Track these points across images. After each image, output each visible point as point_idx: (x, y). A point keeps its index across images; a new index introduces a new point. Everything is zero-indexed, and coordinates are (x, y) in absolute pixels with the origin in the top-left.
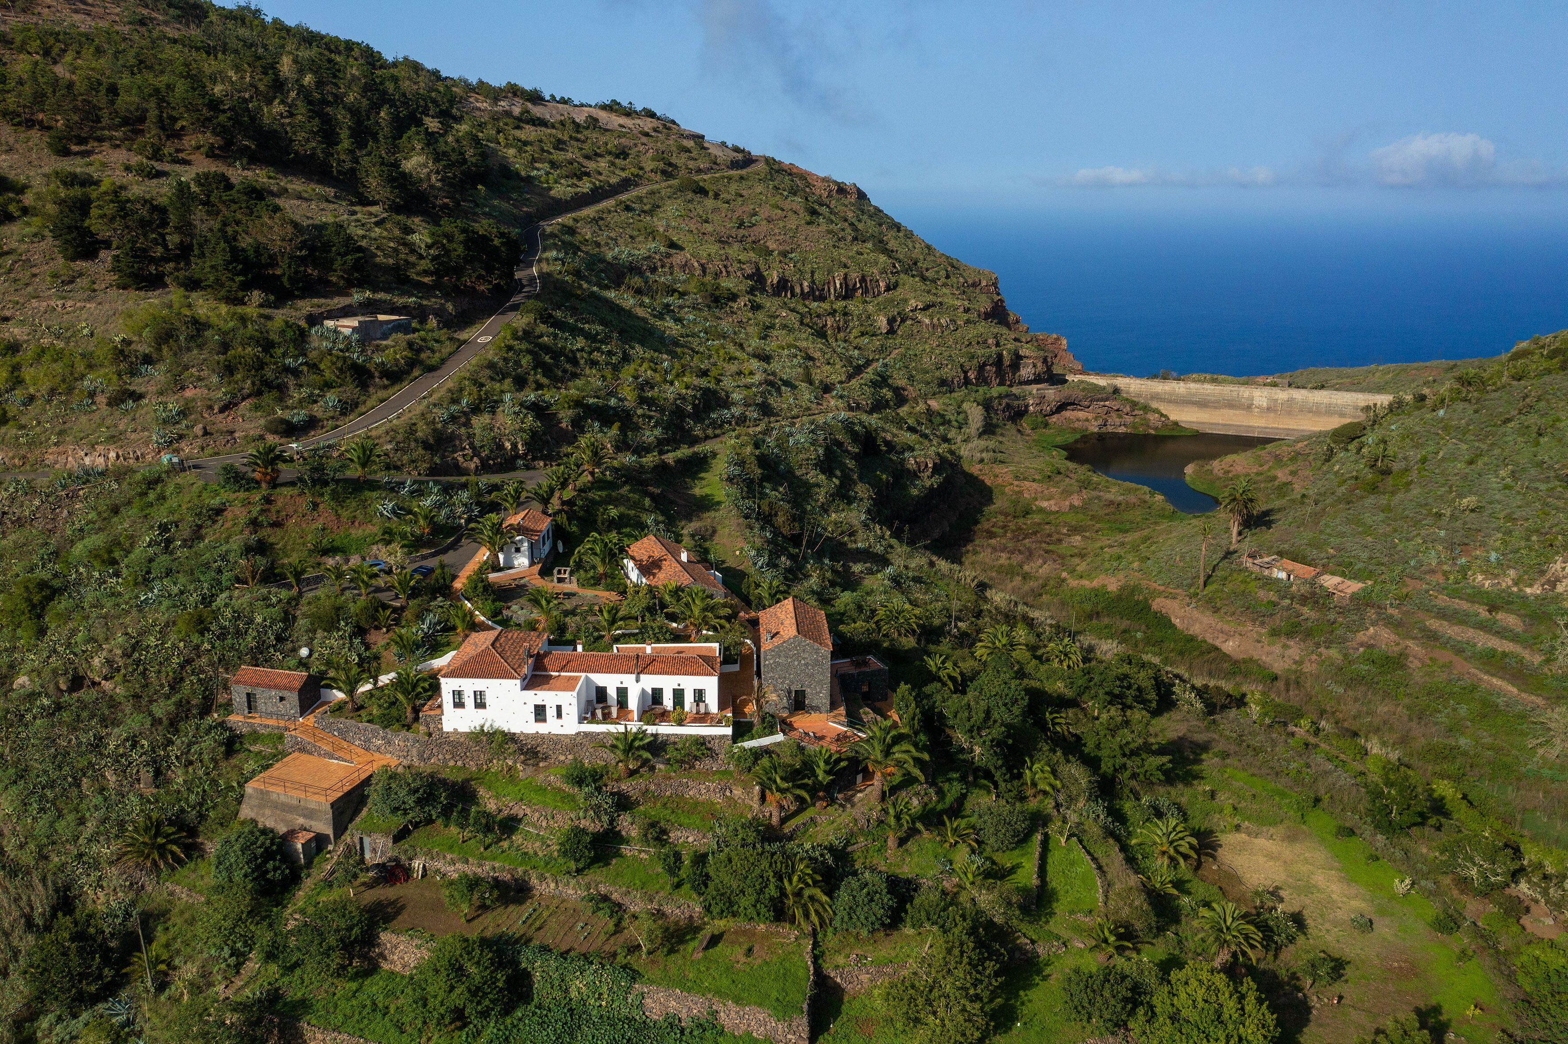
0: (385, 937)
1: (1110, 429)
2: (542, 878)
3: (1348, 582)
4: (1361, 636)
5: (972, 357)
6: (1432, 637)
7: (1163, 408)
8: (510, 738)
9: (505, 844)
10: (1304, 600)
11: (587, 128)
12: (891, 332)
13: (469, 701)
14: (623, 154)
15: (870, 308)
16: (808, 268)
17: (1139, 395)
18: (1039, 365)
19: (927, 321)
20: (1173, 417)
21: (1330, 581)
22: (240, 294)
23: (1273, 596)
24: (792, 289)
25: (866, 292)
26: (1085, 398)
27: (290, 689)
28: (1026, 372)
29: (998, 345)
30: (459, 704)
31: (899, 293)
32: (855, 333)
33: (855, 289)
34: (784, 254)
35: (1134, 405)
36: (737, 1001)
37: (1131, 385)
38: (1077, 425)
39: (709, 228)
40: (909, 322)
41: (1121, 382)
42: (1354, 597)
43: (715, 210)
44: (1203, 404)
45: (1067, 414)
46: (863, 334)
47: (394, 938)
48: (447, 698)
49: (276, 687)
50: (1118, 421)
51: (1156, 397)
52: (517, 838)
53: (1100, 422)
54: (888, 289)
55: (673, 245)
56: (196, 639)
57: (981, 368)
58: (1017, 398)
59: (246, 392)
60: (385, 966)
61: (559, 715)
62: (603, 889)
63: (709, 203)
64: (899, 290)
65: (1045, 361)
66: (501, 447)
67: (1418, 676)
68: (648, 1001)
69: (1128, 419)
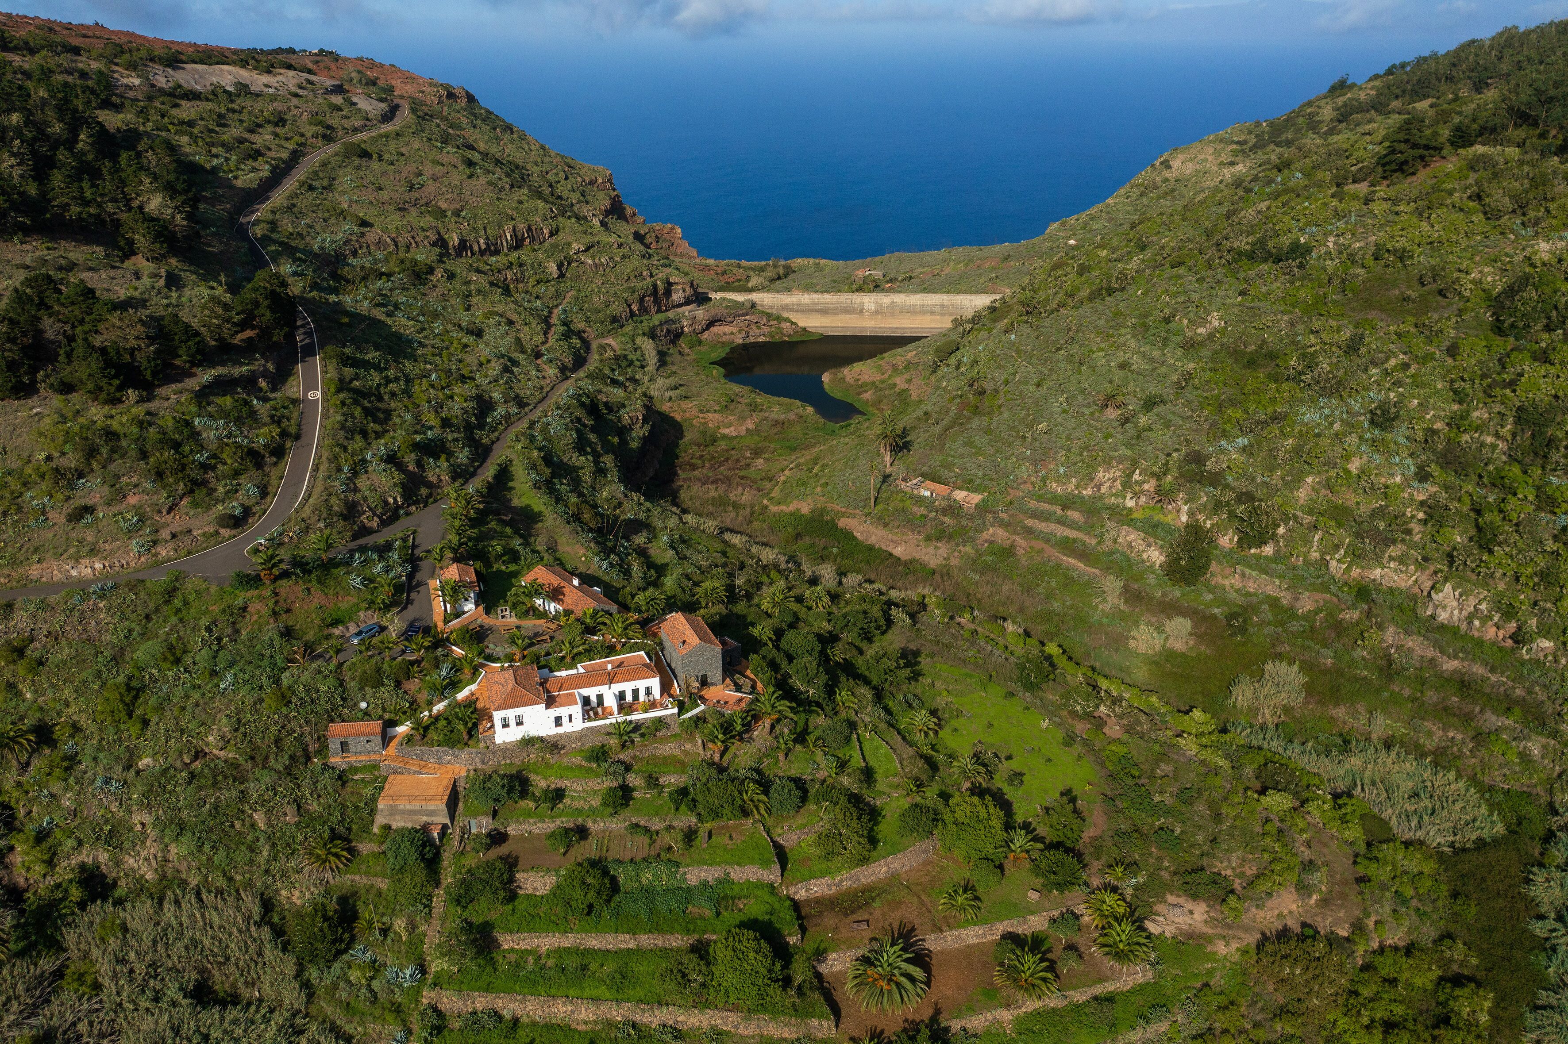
0: (518, 876)
1: (752, 339)
2: (595, 822)
3: (972, 495)
4: (985, 535)
5: (633, 291)
6: (1029, 532)
7: (793, 317)
8: (541, 739)
9: (561, 806)
10: (945, 511)
11: (239, 95)
12: (561, 276)
13: (512, 723)
14: (280, 121)
15: (540, 255)
16: (480, 224)
17: (772, 307)
18: (688, 289)
19: (590, 262)
20: (801, 324)
21: (960, 495)
22: (118, 395)
23: (922, 510)
24: (471, 247)
25: (533, 239)
26: (729, 315)
27: (374, 734)
28: (677, 296)
29: (651, 276)
30: (506, 725)
31: (561, 237)
32: (532, 281)
33: (523, 239)
34: (457, 213)
35: (769, 316)
36: (739, 865)
37: (766, 299)
38: (724, 339)
39: (385, 195)
40: (574, 264)
41: (756, 297)
42: (977, 506)
43: (384, 173)
44: (824, 311)
45: (715, 329)
46: (538, 282)
47: (525, 875)
48: (498, 723)
49: (363, 734)
50: (757, 332)
51: (786, 308)
52: (567, 801)
53: (743, 334)
54: (551, 235)
55: (364, 223)
56: (284, 710)
57: (642, 299)
58: (673, 322)
59: (180, 492)
60: (521, 892)
61: (570, 720)
62: (634, 821)
63: (375, 165)
64: (561, 234)
65: (692, 285)
66: (386, 503)
68: (689, 876)
69: (766, 329)
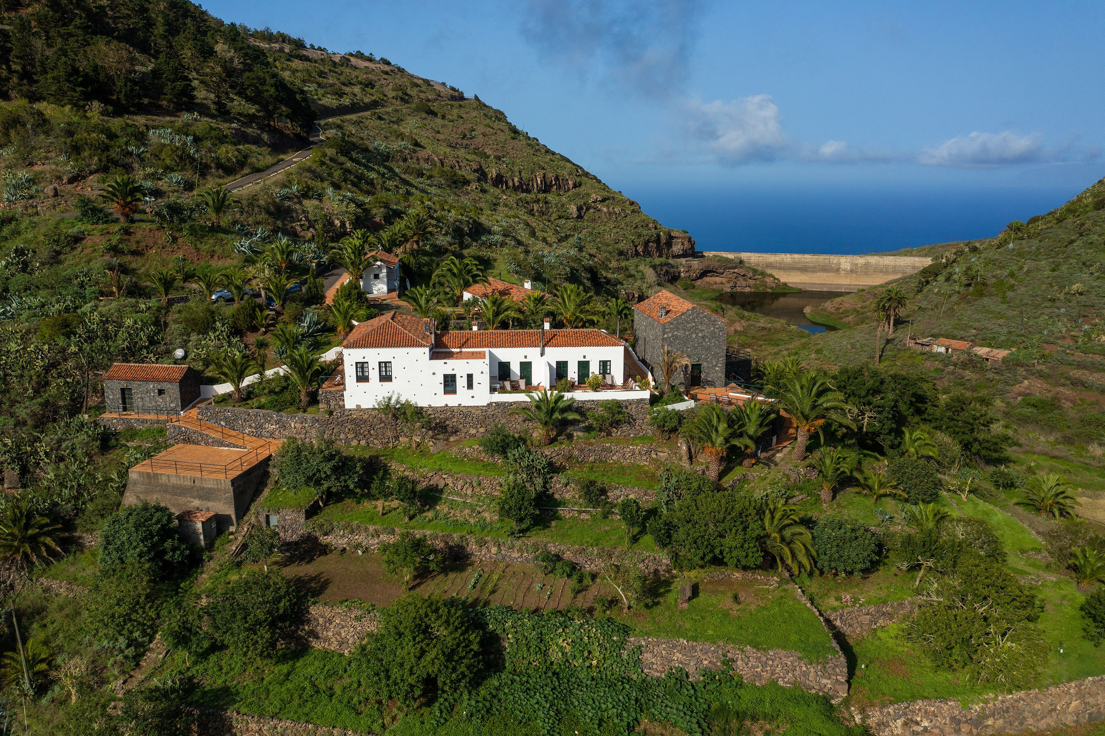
0: (314, 611)
1: (739, 289)
2: (482, 543)
3: (996, 351)
4: (1017, 388)
5: (640, 236)
6: (1075, 383)
7: (776, 273)
8: (419, 412)
9: (430, 514)
10: (964, 365)
11: (342, 65)
12: (580, 217)
13: (374, 374)
14: (370, 84)
15: (564, 199)
16: (516, 169)
17: (758, 265)
18: (686, 243)
19: (605, 210)
20: (783, 280)
21: (982, 351)
22: (81, 103)
23: (938, 364)
24: (506, 182)
25: (559, 188)
26: (720, 267)
27: (170, 381)
28: (677, 248)
29: (656, 228)
30: (362, 378)
31: (582, 190)
32: (554, 216)
33: (551, 186)
34: (498, 158)
35: (755, 271)
36: (756, 646)
37: (752, 258)
38: (715, 287)
39: (441, 137)
40: (592, 210)
41: (744, 256)
42: (1004, 360)
43: (443, 126)
44: (804, 269)
45: (707, 279)
46: (560, 217)
47: (327, 611)
48: (350, 372)
49: (155, 380)
50: (744, 283)
51: (770, 265)
52: (442, 508)
53: (732, 284)
54: (575, 186)
55: (417, 144)
56: (61, 341)
57: (646, 244)
58: (673, 267)
60: (317, 645)
61: (470, 385)
62: (553, 549)
63: (439, 121)
64: (583, 187)
65: (690, 240)
67: (1072, 413)
68: (647, 656)
69: (751, 282)
